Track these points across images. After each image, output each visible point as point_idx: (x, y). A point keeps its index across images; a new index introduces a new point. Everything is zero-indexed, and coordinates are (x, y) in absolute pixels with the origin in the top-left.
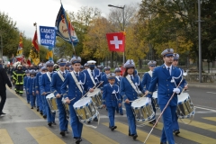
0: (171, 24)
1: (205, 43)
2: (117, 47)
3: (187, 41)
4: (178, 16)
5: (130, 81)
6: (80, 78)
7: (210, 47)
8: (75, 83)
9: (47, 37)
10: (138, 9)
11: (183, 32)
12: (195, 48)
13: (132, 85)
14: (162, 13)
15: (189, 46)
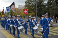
0: (31, 9)
1: (37, 13)
2: (26, 13)
3: (34, 13)
4: (32, 8)
5: (33, 22)
6: (20, 21)
7: (38, 14)
8: (18, 22)
9: (8, 10)
10: (24, 6)
11: (33, 11)
12: (35, 14)
13: (33, 23)
14: (29, 7)
15: (34, 14)
